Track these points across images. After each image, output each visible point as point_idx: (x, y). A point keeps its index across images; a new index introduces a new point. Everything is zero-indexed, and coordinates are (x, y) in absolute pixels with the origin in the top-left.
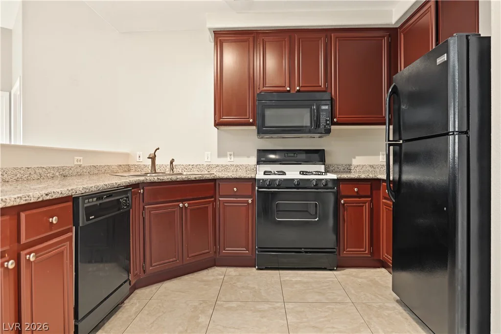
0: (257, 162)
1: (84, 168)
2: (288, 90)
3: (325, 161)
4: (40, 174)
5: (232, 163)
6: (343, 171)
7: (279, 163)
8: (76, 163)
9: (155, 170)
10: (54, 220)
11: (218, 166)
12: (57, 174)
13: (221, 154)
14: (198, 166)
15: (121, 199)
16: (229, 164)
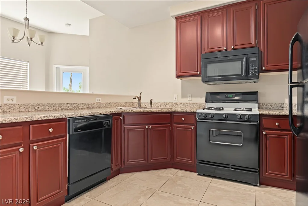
0: (206, 101)
1: (102, 104)
2: (225, 50)
3: (258, 101)
4: (75, 107)
5: (190, 102)
6: (275, 108)
7: (222, 102)
8: (97, 101)
9: (140, 106)
10: (51, 130)
11: (181, 103)
12: (85, 107)
13: (184, 96)
14: (170, 103)
15: (104, 121)
16: (189, 102)
